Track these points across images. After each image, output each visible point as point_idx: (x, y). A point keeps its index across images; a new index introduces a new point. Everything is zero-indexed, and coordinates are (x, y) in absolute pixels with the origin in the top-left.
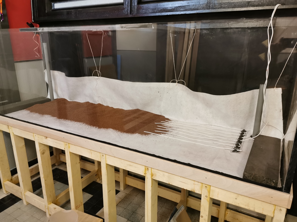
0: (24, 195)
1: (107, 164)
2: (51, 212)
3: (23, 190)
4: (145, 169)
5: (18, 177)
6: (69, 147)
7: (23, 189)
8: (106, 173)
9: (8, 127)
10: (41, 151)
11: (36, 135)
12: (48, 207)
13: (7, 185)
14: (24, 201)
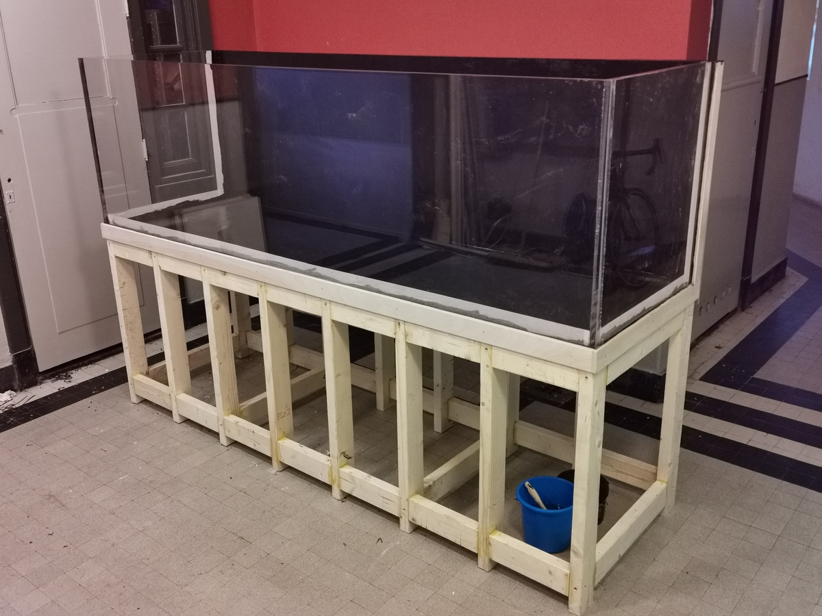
0: (176, 400)
1: (333, 321)
2: (229, 431)
3: (175, 392)
4: (395, 325)
5: (165, 366)
6: (266, 292)
7: (174, 388)
9: (151, 255)
10: (214, 302)
11: (205, 269)
12: (224, 420)
13: (139, 381)
14: (175, 413)
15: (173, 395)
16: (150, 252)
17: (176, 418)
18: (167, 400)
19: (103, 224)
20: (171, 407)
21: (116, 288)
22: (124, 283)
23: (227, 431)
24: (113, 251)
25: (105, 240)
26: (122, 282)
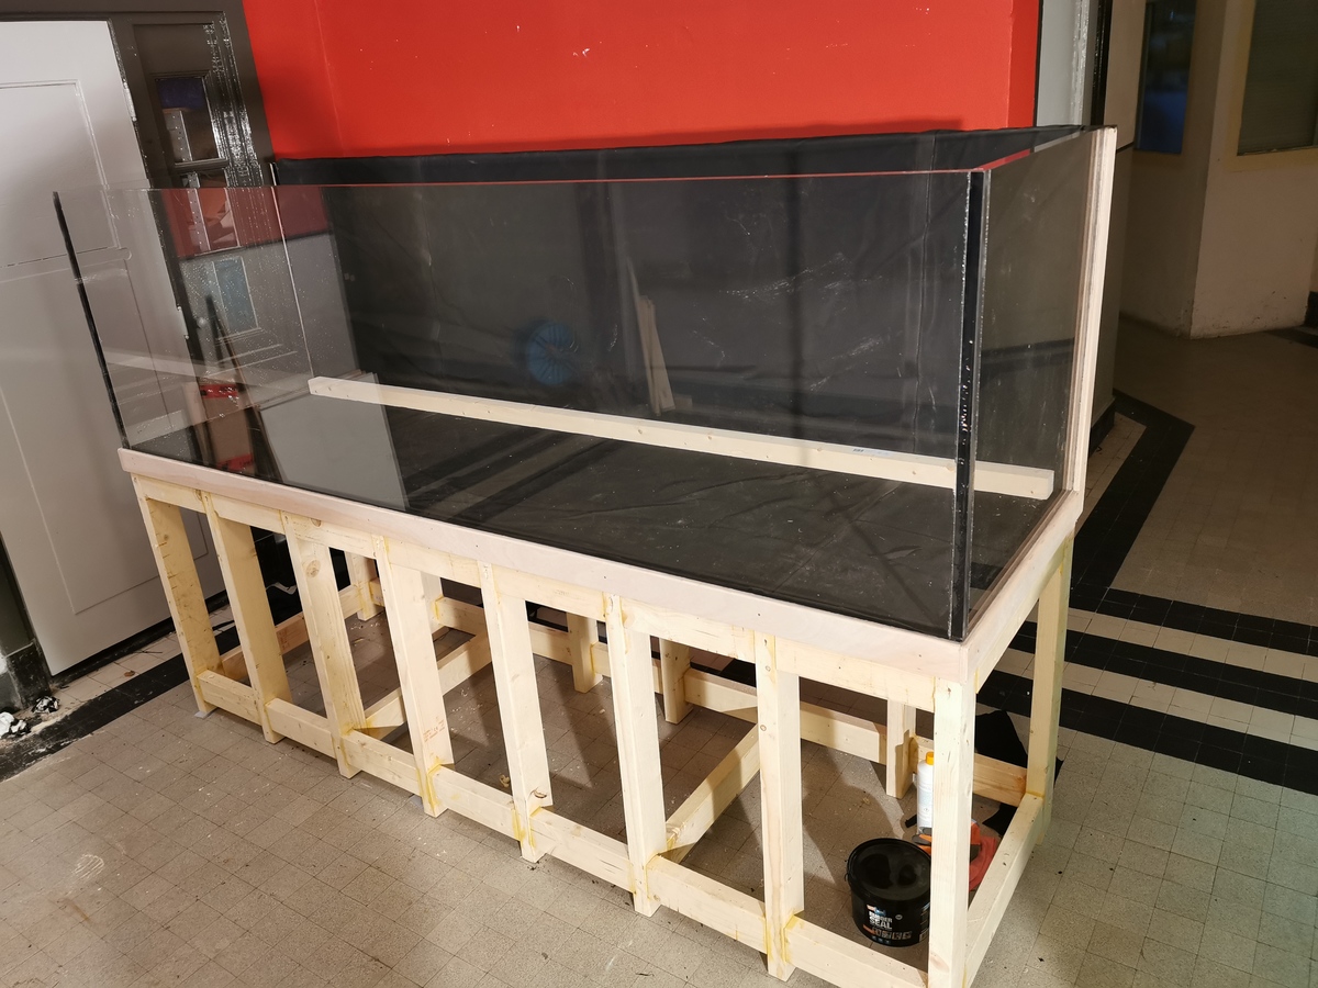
2: (351, 756)
3: (261, 695)
4: (605, 602)
5: (241, 656)
6: (387, 549)
7: (261, 692)
9: (200, 495)
11: (287, 515)
12: (342, 741)
13: (208, 683)
14: (266, 729)
15: (260, 703)
16: (199, 492)
17: (269, 737)
18: (252, 709)
19: (123, 452)
20: (260, 720)
21: (155, 545)
22: (166, 537)
23: (349, 759)
24: (142, 490)
25: (128, 475)
26: (162, 535)
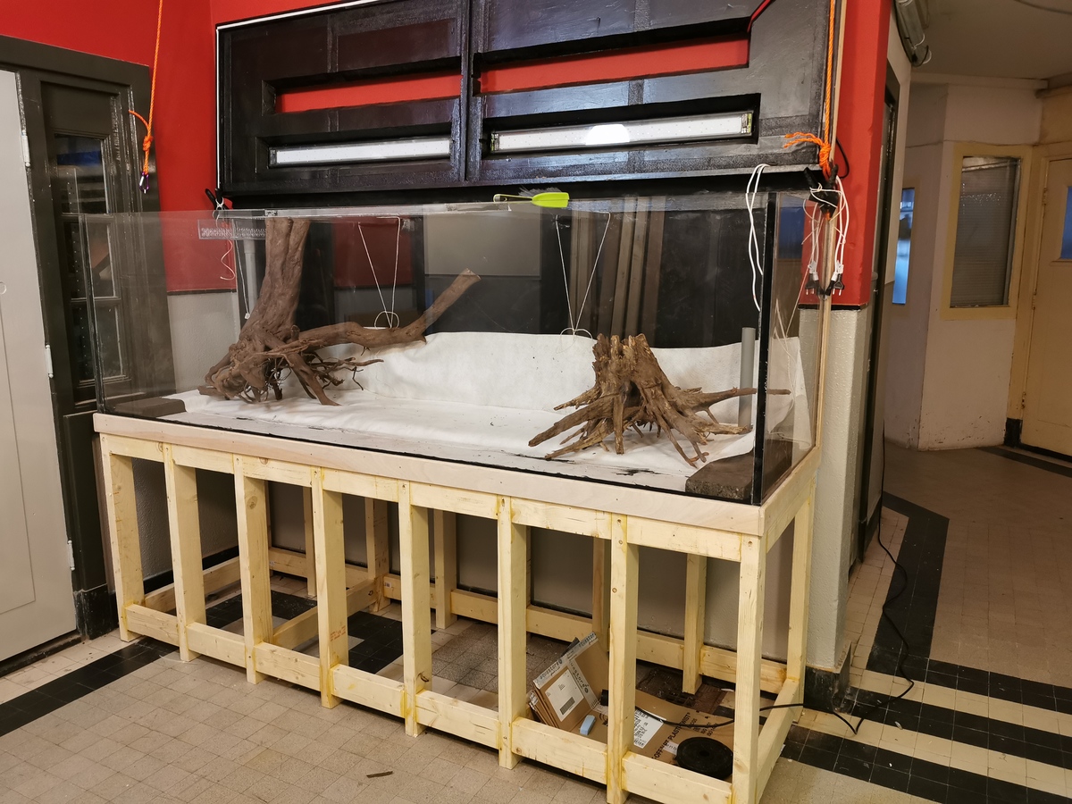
0: (186, 631)
1: (414, 507)
2: (261, 664)
4: (498, 502)
6: (323, 478)
7: (184, 616)
8: (410, 529)
9: (162, 447)
10: (248, 499)
11: (238, 457)
12: (254, 649)
13: (134, 614)
14: (183, 648)
15: (181, 627)
16: (161, 443)
17: (185, 655)
18: (173, 633)
19: (98, 416)
20: (178, 642)
21: (109, 494)
22: (119, 488)
23: (256, 665)
24: (108, 447)
25: (98, 434)
26: (116, 486)
